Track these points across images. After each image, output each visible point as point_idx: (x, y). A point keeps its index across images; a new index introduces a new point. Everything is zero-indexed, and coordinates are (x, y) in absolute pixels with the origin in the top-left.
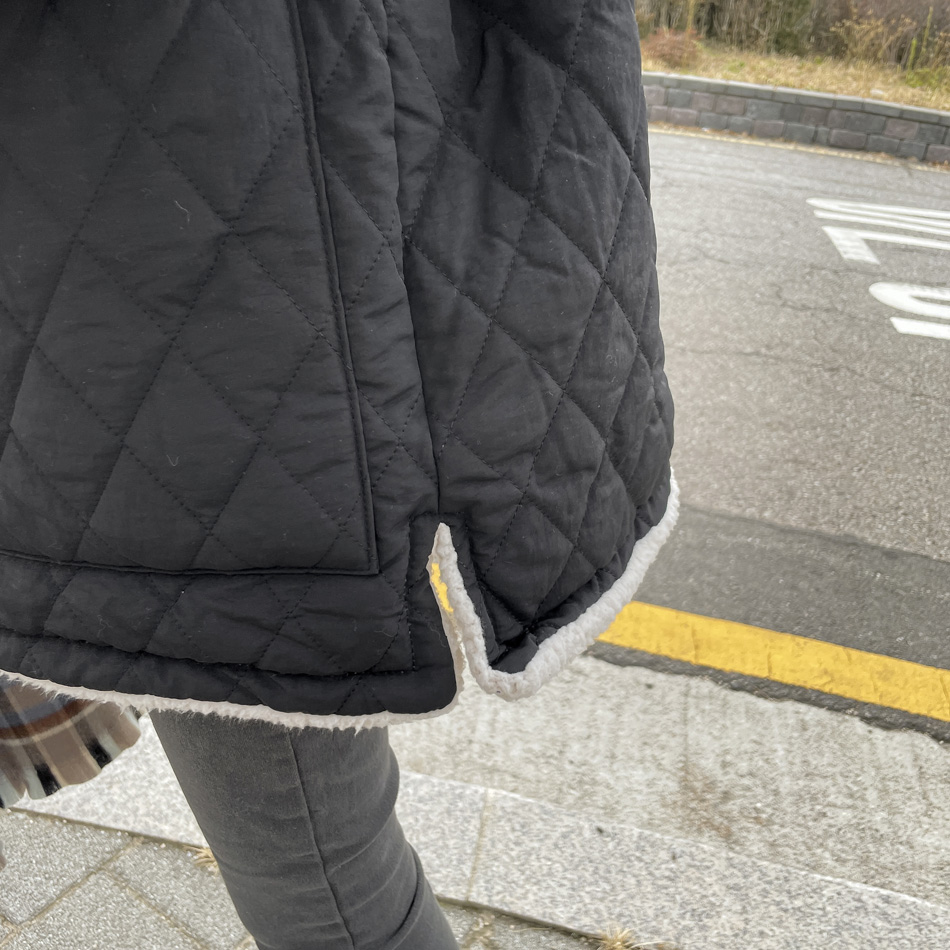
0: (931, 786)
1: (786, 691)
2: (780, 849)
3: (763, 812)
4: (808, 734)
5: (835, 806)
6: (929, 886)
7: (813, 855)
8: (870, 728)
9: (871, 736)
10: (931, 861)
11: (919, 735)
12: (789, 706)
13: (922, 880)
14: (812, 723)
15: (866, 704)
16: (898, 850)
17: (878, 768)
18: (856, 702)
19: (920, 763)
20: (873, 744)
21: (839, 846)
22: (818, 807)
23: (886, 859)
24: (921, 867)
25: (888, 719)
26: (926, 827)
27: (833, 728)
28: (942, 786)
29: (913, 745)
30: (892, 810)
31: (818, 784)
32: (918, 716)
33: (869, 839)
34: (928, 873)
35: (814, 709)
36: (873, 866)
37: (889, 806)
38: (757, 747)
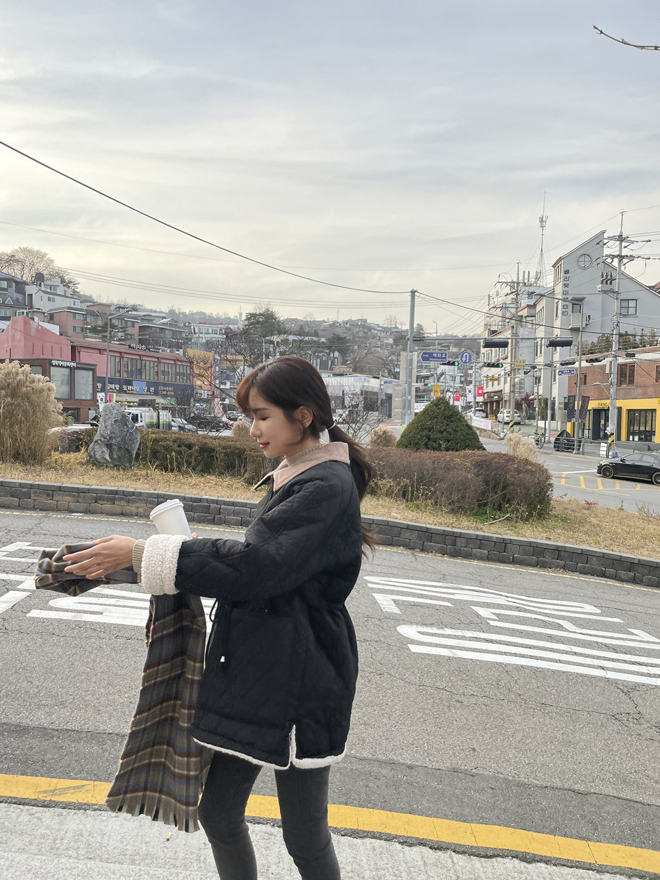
0: (429, 868)
4: (376, 852)
8: (404, 847)
9: (404, 850)
11: (424, 847)
14: (378, 847)
15: (401, 836)
17: (407, 863)
18: (396, 836)
19: (424, 859)
20: (404, 853)
25: (411, 842)
27: (387, 848)
28: (434, 868)
29: (421, 852)
31: (381, 873)
32: (423, 839)
35: (379, 841)
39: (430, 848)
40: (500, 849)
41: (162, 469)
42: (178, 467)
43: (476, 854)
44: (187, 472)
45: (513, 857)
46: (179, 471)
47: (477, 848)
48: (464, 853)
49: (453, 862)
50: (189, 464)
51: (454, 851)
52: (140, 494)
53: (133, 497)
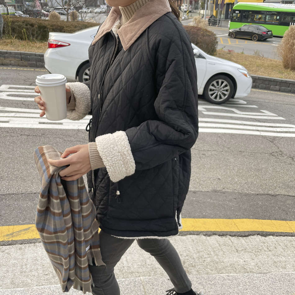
0: (222, 247)
1: (186, 233)
2: (199, 272)
3: (193, 264)
4: (195, 242)
5: (206, 258)
6: (230, 270)
7: (206, 271)
8: (206, 237)
9: (207, 239)
10: (228, 265)
11: (216, 236)
12: (189, 236)
13: (228, 270)
14: (195, 239)
15: (203, 231)
16: (221, 264)
17: (211, 246)
18: (201, 231)
19: (218, 242)
20: (208, 241)
21: (210, 267)
22: (203, 259)
23: (220, 267)
24: (227, 267)
25: (209, 234)
26: (225, 257)
27: (199, 239)
28: (224, 247)
29: (216, 239)
30: (217, 255)
32: (214, 231)
33: (215, 263)
34: (229, 267)
35: (194, 236)
36: (218, 269)
37: (216, 254)
38: (186, 249)
39: (219, 235)
40: (250, 231)
41: (19, 39)
42: (28, 37)
43: (240, 235)
44: (33, 40)
45: (258, 235)
46: (29, 39)
47: (240, 232)
48: (235, 236)
49: (232, 242)
50: (33, 35)
51: (230, 236)
52: (11, 53)
53: (7, 55)
